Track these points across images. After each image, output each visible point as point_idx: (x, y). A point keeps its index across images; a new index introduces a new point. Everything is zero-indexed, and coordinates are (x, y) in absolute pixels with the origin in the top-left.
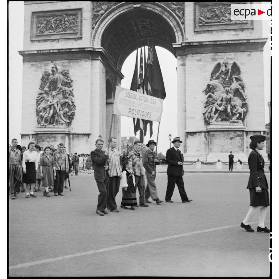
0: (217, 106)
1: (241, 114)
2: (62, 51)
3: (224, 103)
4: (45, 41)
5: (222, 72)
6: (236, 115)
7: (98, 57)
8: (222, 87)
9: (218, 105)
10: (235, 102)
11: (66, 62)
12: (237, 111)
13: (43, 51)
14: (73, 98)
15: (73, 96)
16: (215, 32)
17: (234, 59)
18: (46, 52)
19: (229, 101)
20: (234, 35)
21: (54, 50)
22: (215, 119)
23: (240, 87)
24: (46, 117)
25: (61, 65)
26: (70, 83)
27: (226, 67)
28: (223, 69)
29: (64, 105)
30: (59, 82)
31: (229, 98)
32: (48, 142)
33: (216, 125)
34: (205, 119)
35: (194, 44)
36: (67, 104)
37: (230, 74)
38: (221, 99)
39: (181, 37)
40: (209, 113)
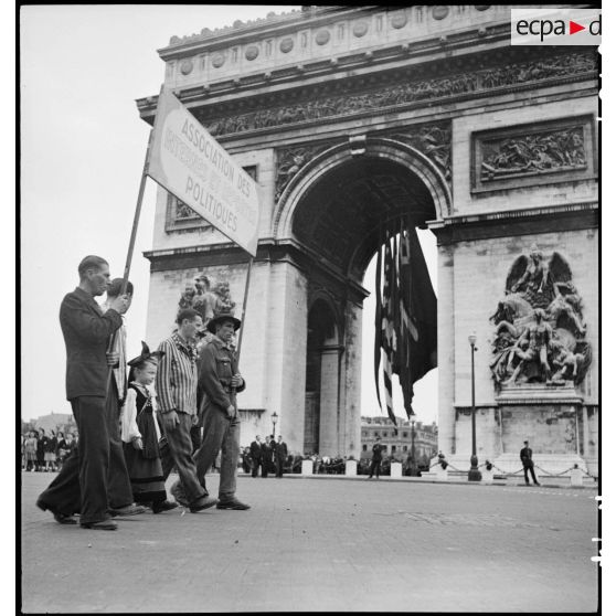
0: (519, 349)
1: (570, 367)
2: (217, 247)
3: (533, 342)
4: (190, 230)
6: (561, 368)
7: (284, 256)
8: (530, 307)
9: (519, 346)
10: (558, 339)
11: (223, 267)
12: (562, 359)
13: (184, 249)
16: (514, 193)
17: (557, 245)
18: (190, 251)
19: (543, 338)
20: (556, 196)
21: (203, 246)
22: (513, 378)
23: (568, 306)
25: (214, 275)
26: (229, 309)
27: (536, 264)
28: (531, 269)
30: (209, 307)
33: (517, 391)
34: (494, 377)
35: (469, 220)
37: (545, 278)
38: (525, 333)
39: (444, 206)
40: (502, 364)
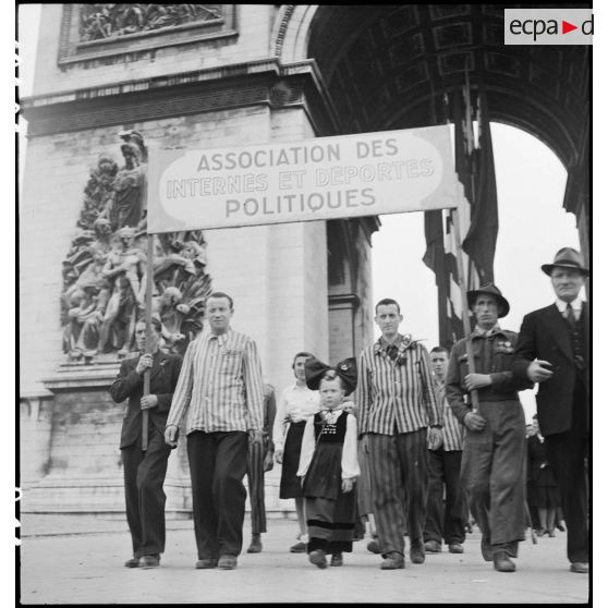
2: (163, 83)
7: (294, 98)
11: (175, 121)
13: (97, 89)
14: (199, 249)
15: (202, 242)
18: (108, 92)
21: (134, 83)
24: (92, 321)
25: (157, 136)
29: (163, 275)
36: (176, 273)
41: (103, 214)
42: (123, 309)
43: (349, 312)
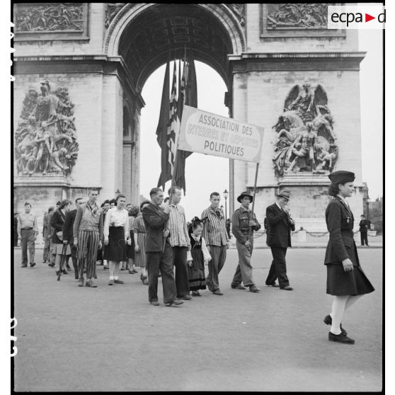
0: (295, 149)
1: (328, 162)
2: (57, 59)
3: (304, 144)
4: (31, 43)
5: (301, 98)
6: (322, 162)
7: (113, 71)
8: (301, 121)
9: (295, 147)
10: (319, 143)
11: (62, 75)
12: (323, 156)
13: (27, 57)
14: (74, 132)
15: (75, 129)
16: (290, 40)
17: (318, 80)
18: (32, 59)
19: (311, 142)
20: (317, 46)
21: (44, 57)
23: (326, 121)
24: (31, 160)
25: (55, 81)
26: (69, 109)
27: (307, 91)
29: (59, 142)
30: (52, 106)
31: (311, 136)
32: (34, 199)
33: (293, 176)
34: (276, 167)
35: (260, 56)
36: (65, 142)
37: (312, 102)
38: (299, 138)
40: (282, 158)
41: (32, 114)
42: (43, 156)
43: (130, 149)
